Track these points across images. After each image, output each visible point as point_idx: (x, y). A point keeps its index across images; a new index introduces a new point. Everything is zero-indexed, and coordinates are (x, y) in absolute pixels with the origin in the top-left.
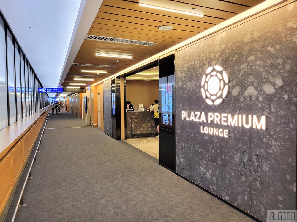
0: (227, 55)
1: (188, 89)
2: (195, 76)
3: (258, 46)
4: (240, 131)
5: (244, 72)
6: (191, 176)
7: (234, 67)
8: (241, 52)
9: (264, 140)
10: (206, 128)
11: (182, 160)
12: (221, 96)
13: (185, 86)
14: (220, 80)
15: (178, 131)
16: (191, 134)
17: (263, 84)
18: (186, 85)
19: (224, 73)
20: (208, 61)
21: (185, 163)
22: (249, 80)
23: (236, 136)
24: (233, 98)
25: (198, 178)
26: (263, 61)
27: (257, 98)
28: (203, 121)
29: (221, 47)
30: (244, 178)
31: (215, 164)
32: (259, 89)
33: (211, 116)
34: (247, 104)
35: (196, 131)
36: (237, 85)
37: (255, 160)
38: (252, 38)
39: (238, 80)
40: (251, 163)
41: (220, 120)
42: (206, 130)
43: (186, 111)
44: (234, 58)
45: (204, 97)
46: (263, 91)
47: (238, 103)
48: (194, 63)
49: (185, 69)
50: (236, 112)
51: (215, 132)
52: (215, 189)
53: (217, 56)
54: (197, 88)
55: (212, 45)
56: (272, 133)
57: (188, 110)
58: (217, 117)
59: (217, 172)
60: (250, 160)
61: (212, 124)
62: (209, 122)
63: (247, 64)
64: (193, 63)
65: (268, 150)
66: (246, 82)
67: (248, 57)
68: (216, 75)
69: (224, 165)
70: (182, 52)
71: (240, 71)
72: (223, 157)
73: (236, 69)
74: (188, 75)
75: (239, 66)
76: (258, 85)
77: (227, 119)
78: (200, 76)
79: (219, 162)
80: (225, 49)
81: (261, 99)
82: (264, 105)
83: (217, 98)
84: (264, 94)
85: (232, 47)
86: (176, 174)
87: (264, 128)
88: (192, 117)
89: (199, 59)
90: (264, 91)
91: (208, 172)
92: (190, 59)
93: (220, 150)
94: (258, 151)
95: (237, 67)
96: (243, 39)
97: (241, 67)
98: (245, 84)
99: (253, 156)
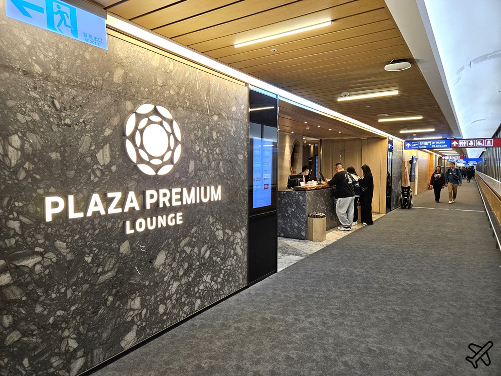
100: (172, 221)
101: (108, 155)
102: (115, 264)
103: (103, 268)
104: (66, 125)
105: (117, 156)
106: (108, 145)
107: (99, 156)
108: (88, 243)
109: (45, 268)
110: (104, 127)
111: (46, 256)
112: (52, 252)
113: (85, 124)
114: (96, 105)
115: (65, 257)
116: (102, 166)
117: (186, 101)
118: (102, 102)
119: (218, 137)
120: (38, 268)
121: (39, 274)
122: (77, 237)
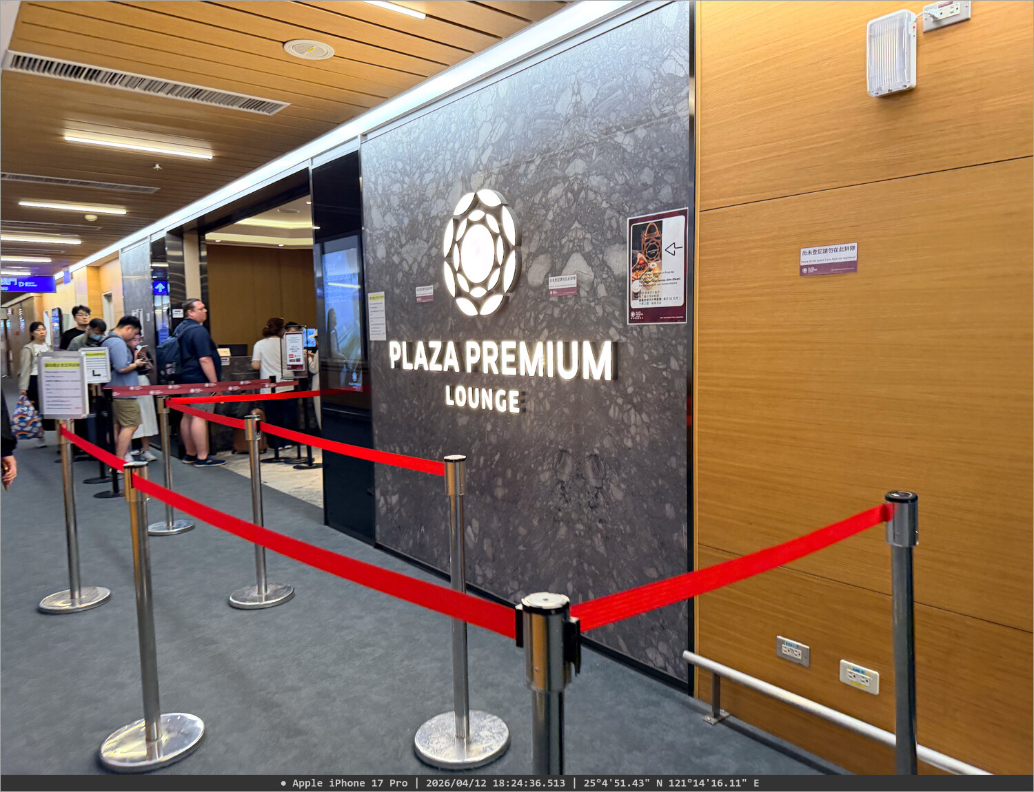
0: (512, 157)
1: (406, 268)
2: (425, 224)
3: (591, 131)
4: (551, 392)
5: (558, 211)
6: (421, 546)
7: (532, 196)
8: (550, 146)
9: (611, 412)
10: (460, 389)
11: (395, 499)
12: (498, 288)
13: (396, 259)
14: (495, 236)
15: (381, 407)
16: (420, 413)
17: (606, 246)
18: (399, 254)
19: (505, 212)
20: (460, 174)
21: (402, 510)
22: (572, 235)
23: (541, 408)
24: (531, 293)
25: (440, 549)
26: (606, 177)
27: (593, 290)
28: (451, 369)
29: (496, 131)
30: (563, 531)
31: (489, 499)
32: (596, 262)
33: (473, 353)
34: (567, 310)
35: (433, 404)
36: (541, 251)
37: (590, 474)
38: (577, 104)
39: (543, 236)
40: (580, 483)
41: (498, 363)
42: (461, 397)
43: (400, 340)
44: (533, 167)
45: (452, 292)
46: (606, 269)
47: (544, 308)
48: (421, 181)
49: (395, 201)
50: (540, 333)
51: (486, 399)
52: (490, 574)
53: (485, 159)
54: (431, 263)
55: (470, 121)
56: (630, 390)
57: (407, 337)
58: (490, 352)
59: (495, 524)
60: (578, 475)
61: (477, 378)
62: (469, 370)
63: (566, 185)
64: (418, 182)
65: (622, 440)
66: (564, 241)
67: (569, 161)
68: (483, 221)
69: (512, 500)
70: (384, 145)
71: (547, 207)
72: (509, 473)
73: (538, 202)
74: (402, 220)
75: (546, 192)
76: (594, 248)
77: (517, 358)
78: (438, 223)
79: (500, 493)
80: (505, 137)
81: (602, 291)
82: (609, 309)
83: (489, 294)
84: (609, 277)
85: (525, 130)
86: (378, 546)
87: (608, 377)
88: (420, 359)
89: (433, 168)
90: (609, 267)
91: (469, 528)
92: (408, 168)
93: (501, 456)
94: (596, 446)
95: (540, 194)
96: (554, 106)
97: (549, 196)
98: (562, 247)
99: (585, 462)
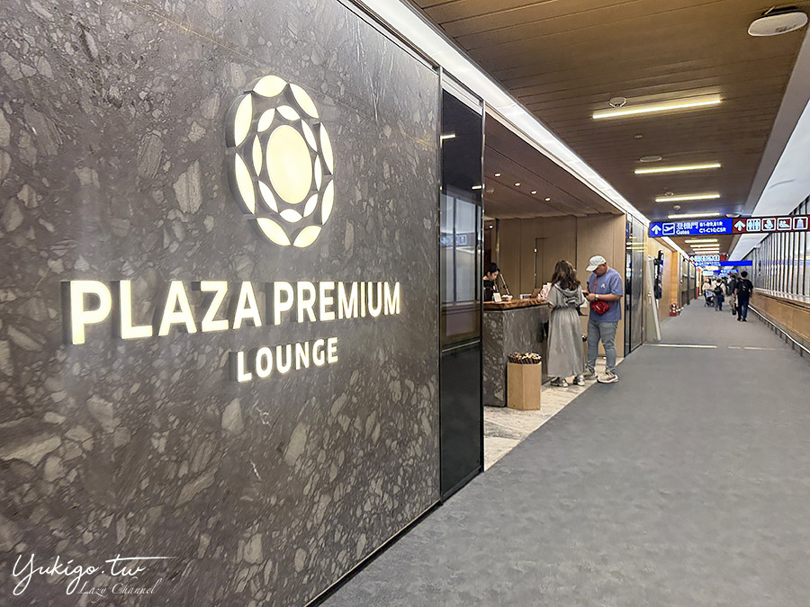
100: (319, 356)
101: (197, 189)
102: (212, 456)
103: (190, 466)
104: (111, 100)
105: (215, 195)
106: (197, 164)
107: (180, 187)
108: (159, 404)
109: (69, 465)
110: (189, 120)
111: (68, 434)
112: (84, 425)
113: (151, 105)
114: (172, 62)
115: (110, 437)
116: (185, 215)
117: (339, 83)
118: (184, 56)
119: (391, 175)
120: (53, 466)
121: (56, 482)
122: (135, 388)
